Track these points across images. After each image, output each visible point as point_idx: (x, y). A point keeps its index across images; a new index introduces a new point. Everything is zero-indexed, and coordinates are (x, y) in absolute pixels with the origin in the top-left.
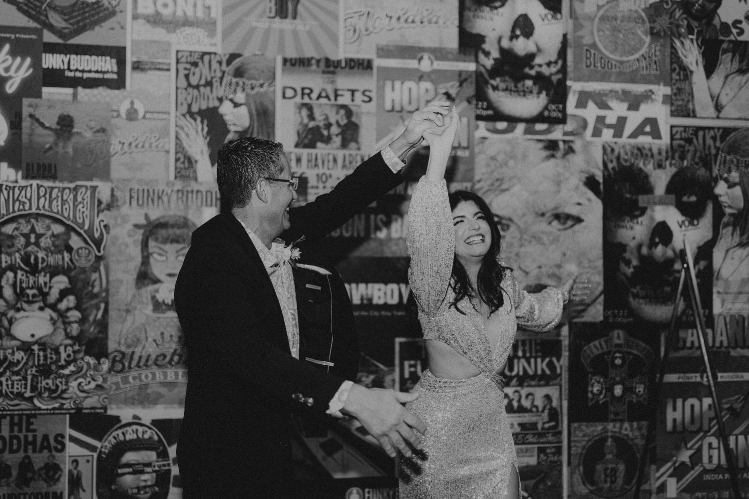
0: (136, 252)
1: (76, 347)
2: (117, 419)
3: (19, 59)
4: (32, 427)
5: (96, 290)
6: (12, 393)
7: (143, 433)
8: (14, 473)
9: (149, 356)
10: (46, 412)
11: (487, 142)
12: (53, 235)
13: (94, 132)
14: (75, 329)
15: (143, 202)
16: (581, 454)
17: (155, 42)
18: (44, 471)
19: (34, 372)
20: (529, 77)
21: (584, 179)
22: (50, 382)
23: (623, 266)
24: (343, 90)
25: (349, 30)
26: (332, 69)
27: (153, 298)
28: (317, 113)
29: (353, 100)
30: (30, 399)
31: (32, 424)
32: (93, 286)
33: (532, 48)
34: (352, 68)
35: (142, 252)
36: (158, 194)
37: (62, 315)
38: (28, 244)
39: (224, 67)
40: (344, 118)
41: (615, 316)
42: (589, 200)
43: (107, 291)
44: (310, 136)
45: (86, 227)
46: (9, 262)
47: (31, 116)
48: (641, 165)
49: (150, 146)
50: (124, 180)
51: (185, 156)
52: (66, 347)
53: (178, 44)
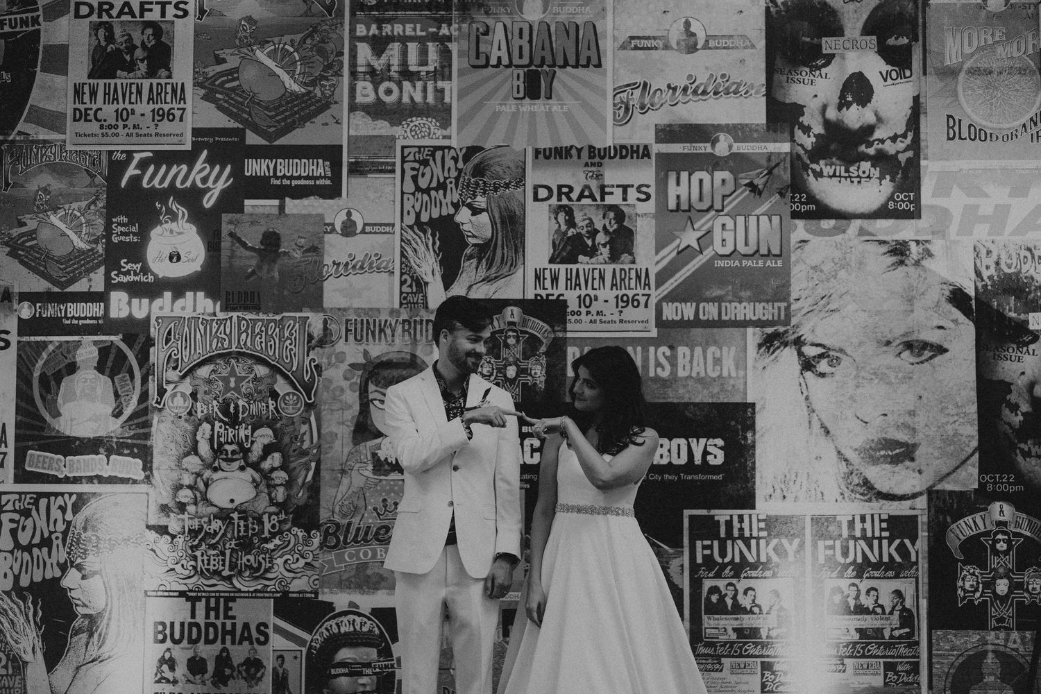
0: (352, 398)
1: (282, 516)
2: (329, 606)
3: (217, 168)
4: (230, 613)
5: (306, 446)
6: (208, 570)
7: (362, 624)
8: (211, 667)
9: (369, 528)
10: (247, 595)
11: (807, 247)
12: (255, 379)
13: (305, 252)
14: (280, 494)
15: (362, 336)
16: (948, 674)
17: (377, 136)
18: (244, 668)
19: (233, 546)
20: (865, 157)
21: (947, 293)
22: (251, 558)
23: (1006, 412)
24: (613, 186)
25: (621, 107)
26: (597, 160)
27: (374, 455)
28: (578, 217)
29: (625, 199)
30: (229, 578)
31: (231, 609)
32: (302, 441)
33: (869, 118)
34: (622, 157)
35: (360, 398)
36: (380, 325)
37: (266, 476)
38: (227, 389)
39: (460, 165)
40: (613, 222)
41: (995, 483)
42: (955, 321)
43: (319, 447)
44: (569, 248)
45: (294, 369)
46: (205, 412)
47: (232, 235)
48: (1032, 272)
49: (370, 267)
50: (339, 309)
51: (412, 277)
52: (270, 515)
53: (405, 138)
